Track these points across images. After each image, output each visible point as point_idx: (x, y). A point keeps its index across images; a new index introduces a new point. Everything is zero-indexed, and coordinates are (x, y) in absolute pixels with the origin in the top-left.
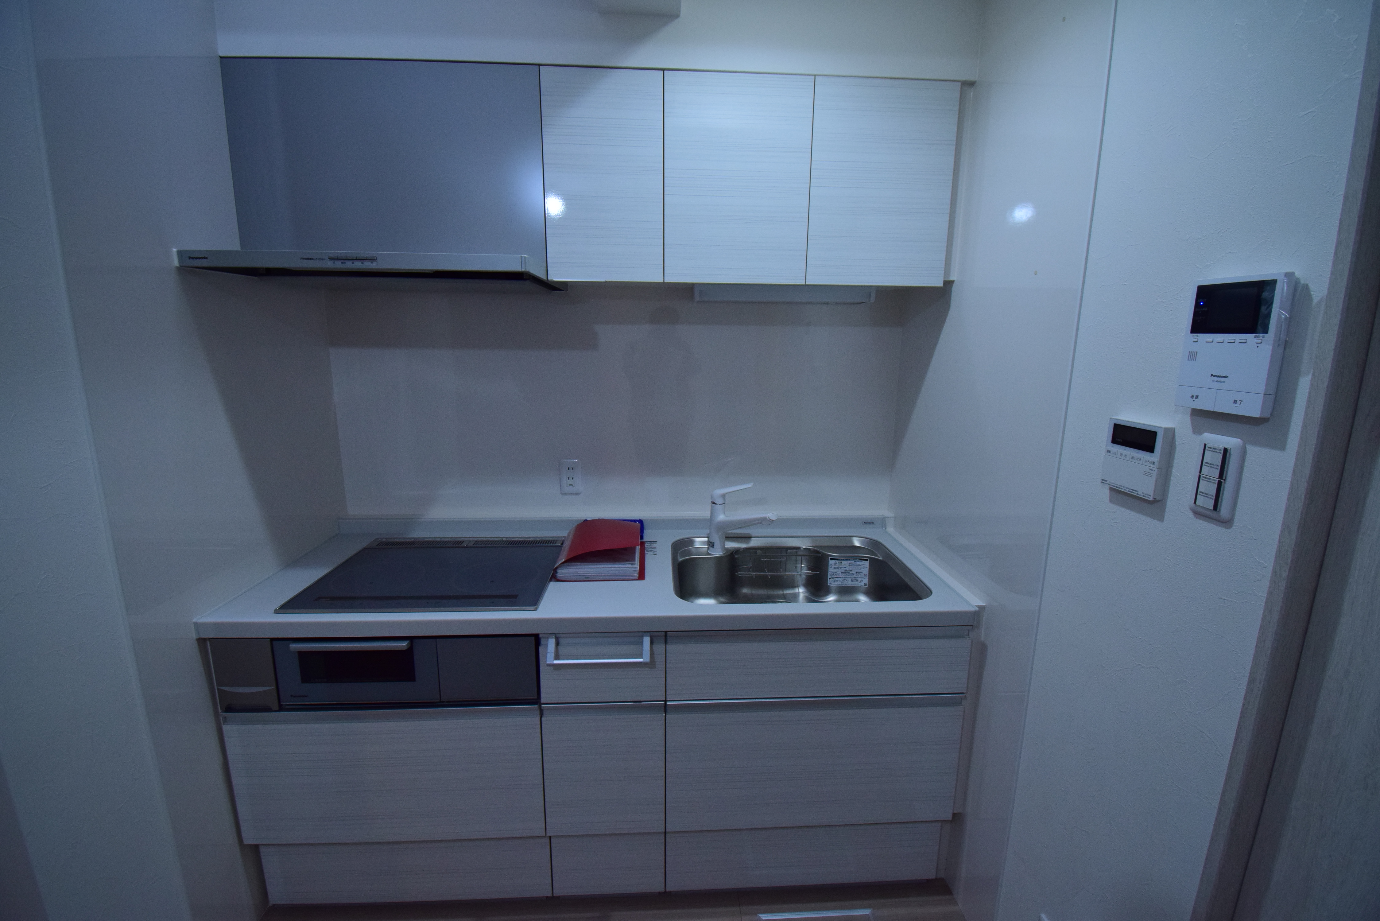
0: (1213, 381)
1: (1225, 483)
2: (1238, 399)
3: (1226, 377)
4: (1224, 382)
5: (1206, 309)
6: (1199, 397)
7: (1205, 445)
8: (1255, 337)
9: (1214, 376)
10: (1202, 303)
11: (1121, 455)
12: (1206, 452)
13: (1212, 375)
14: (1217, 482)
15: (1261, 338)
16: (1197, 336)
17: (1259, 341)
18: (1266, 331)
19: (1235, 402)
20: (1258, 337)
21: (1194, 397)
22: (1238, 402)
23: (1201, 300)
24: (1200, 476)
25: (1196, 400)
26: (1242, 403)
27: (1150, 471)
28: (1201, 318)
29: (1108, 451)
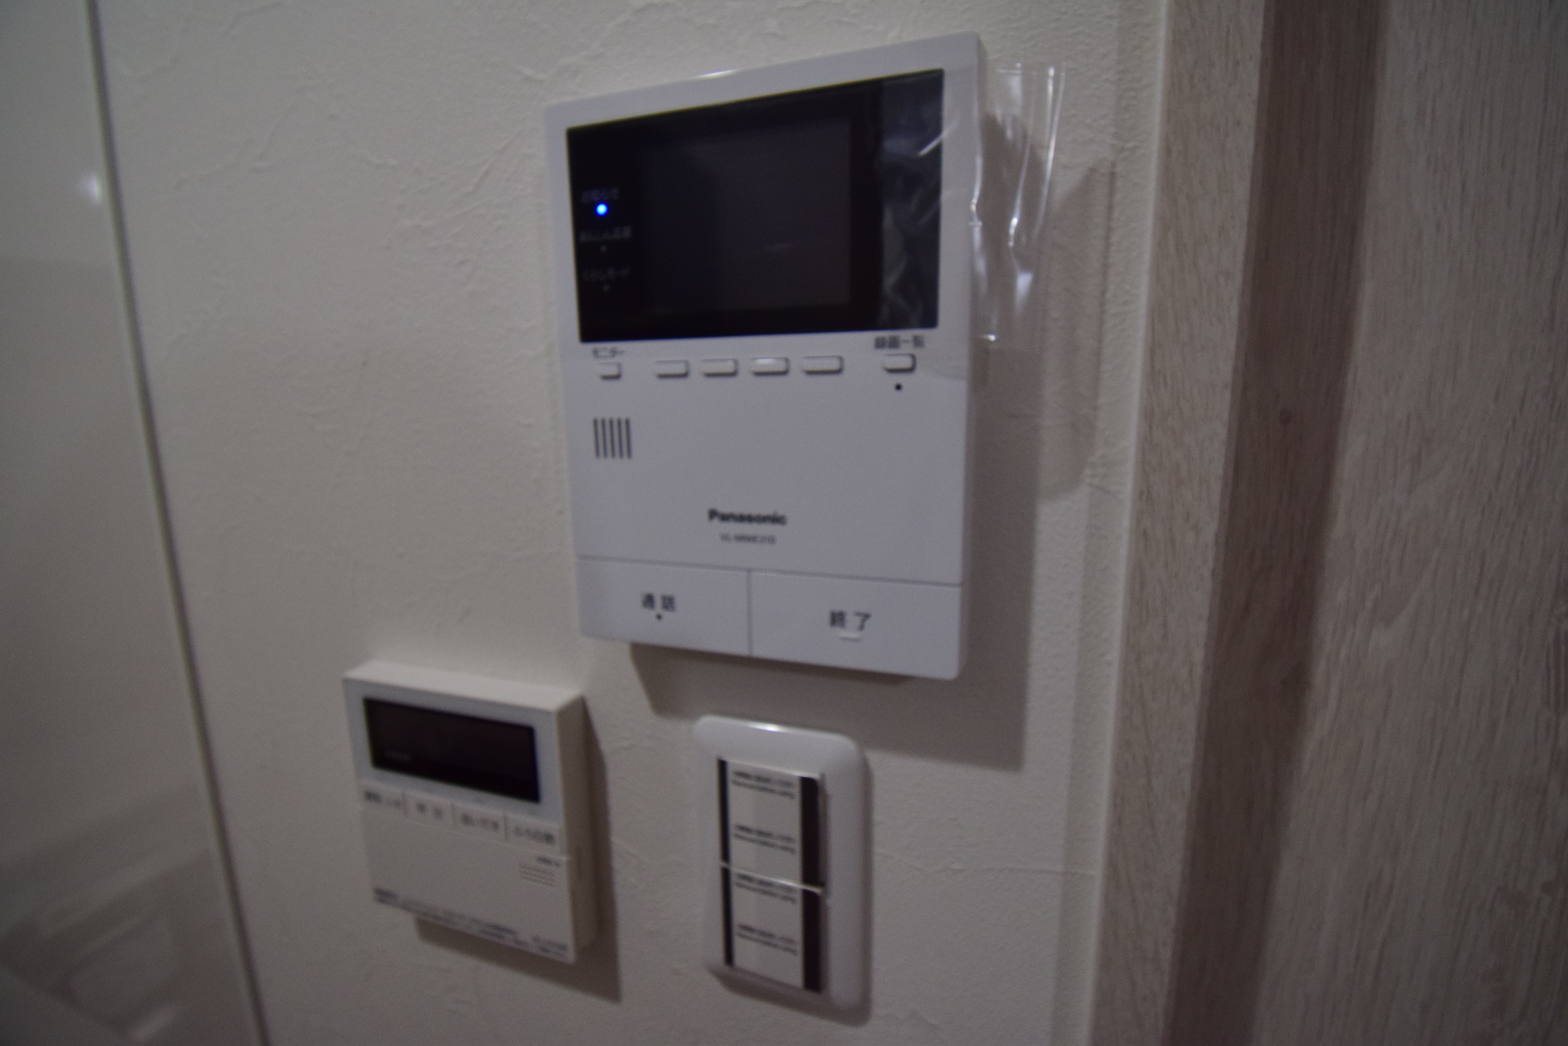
0: (725, 538)
1: (826, 893)
2: (850, 609)
3: (777, 520)
4: (771, 540)
5: (627, 233)
6: (678, 602)
7: (722, 766)
8: (880, 344)
9: (725, 518)
10: (602, 209)
11: (422, 808)
12: (734, 791)
13: (713, 514)
14: (798, 897)
15: (907, 348)
16: (614, 353)
17: (906, 363)
18: (929, 319)
19: (837, 619)
20: (894, 343)
21: (658, 601)
22: (852, 621)
23: (594, 195)
24: (726, 874)
25: (667, 615)
26: (867, 623)
27: (544, 866)
28: (611, 272)
29: (371, 796)
